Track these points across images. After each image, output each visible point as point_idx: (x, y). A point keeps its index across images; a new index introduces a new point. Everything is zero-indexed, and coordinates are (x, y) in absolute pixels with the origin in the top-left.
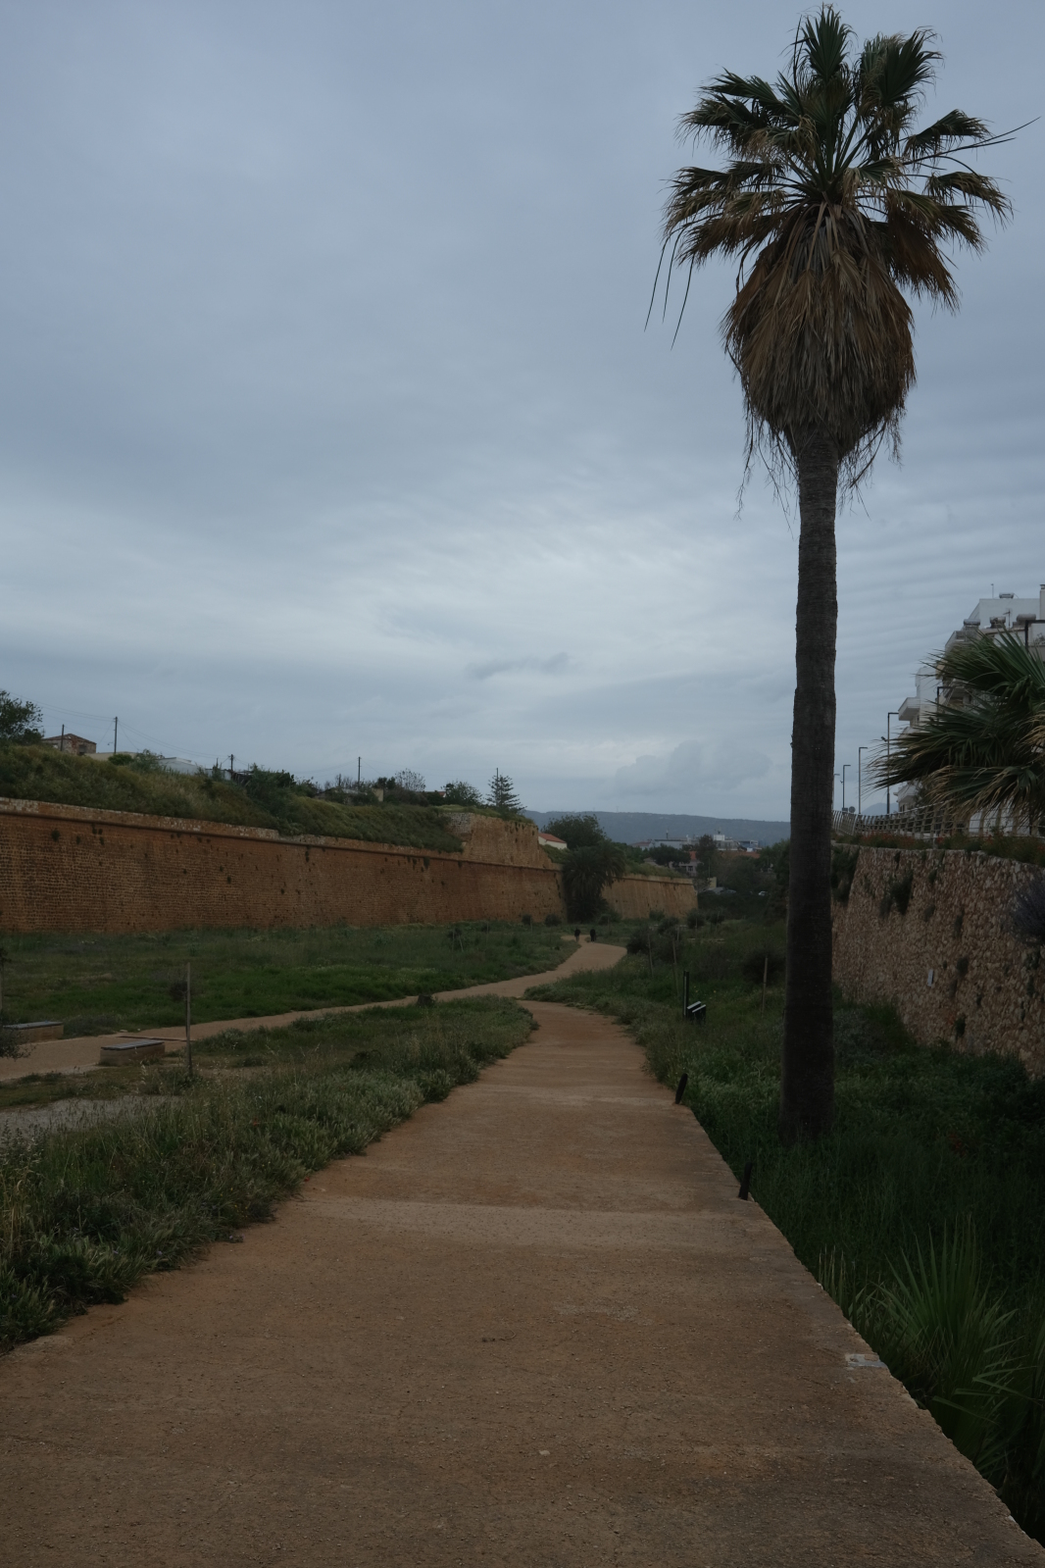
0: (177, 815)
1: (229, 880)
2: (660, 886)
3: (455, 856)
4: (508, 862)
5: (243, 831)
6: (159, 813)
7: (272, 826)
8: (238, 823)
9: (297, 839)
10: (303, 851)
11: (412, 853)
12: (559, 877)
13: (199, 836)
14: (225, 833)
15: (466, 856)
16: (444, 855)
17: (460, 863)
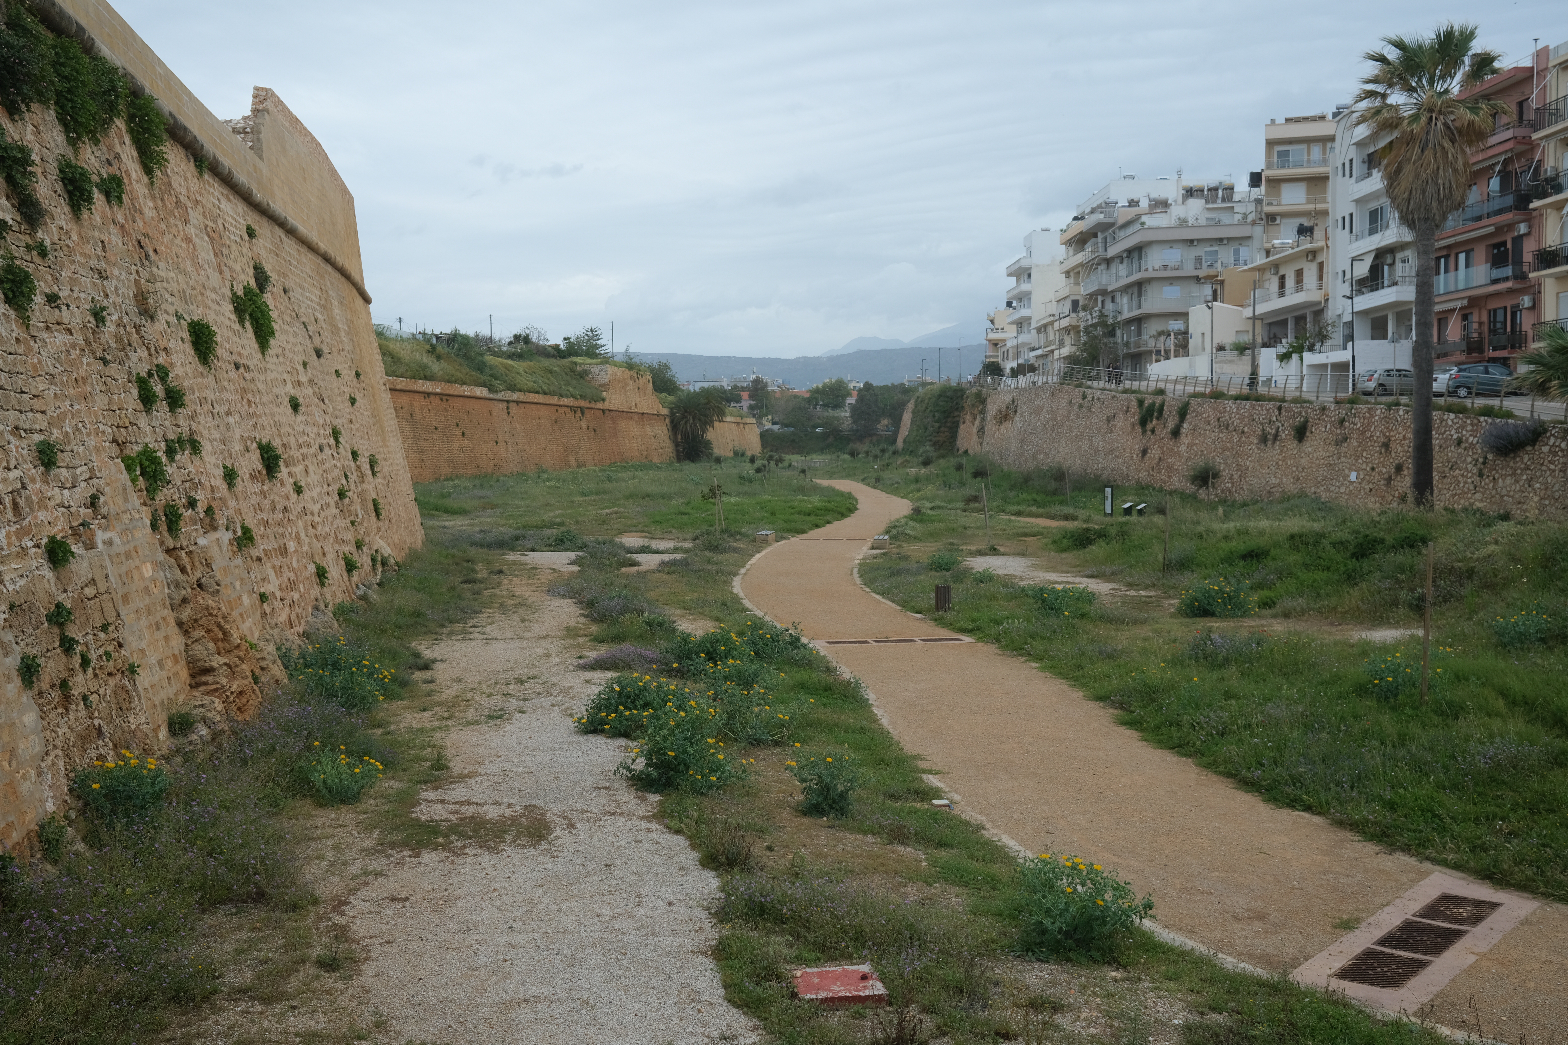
0: (426, 378)
1: (463, 434)
2: (734, 426)
3: (599, 405)
4: (634, 409)
5: (466, 390)
6: (414, 377)
7: (483, 385)
8: (463, 383)
9: (500, 396)
10: (505, 404)
11: (572, 404)
12: (668, 421)
13: (440, 395)
14: (456, 393)
15: (606, 406)
16: (592, 405)
17: (603, 411)
